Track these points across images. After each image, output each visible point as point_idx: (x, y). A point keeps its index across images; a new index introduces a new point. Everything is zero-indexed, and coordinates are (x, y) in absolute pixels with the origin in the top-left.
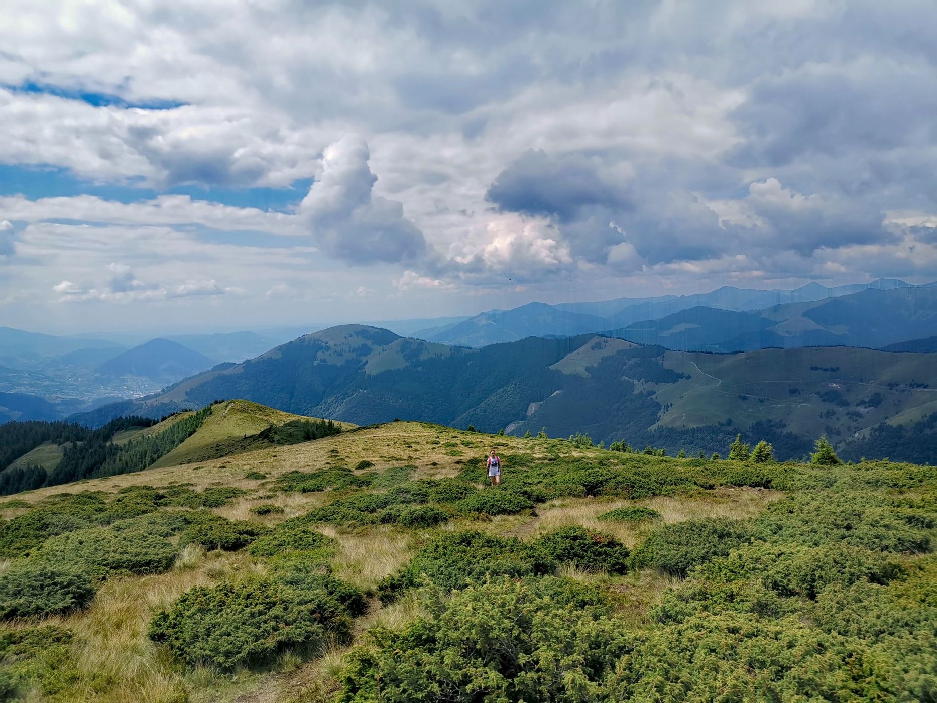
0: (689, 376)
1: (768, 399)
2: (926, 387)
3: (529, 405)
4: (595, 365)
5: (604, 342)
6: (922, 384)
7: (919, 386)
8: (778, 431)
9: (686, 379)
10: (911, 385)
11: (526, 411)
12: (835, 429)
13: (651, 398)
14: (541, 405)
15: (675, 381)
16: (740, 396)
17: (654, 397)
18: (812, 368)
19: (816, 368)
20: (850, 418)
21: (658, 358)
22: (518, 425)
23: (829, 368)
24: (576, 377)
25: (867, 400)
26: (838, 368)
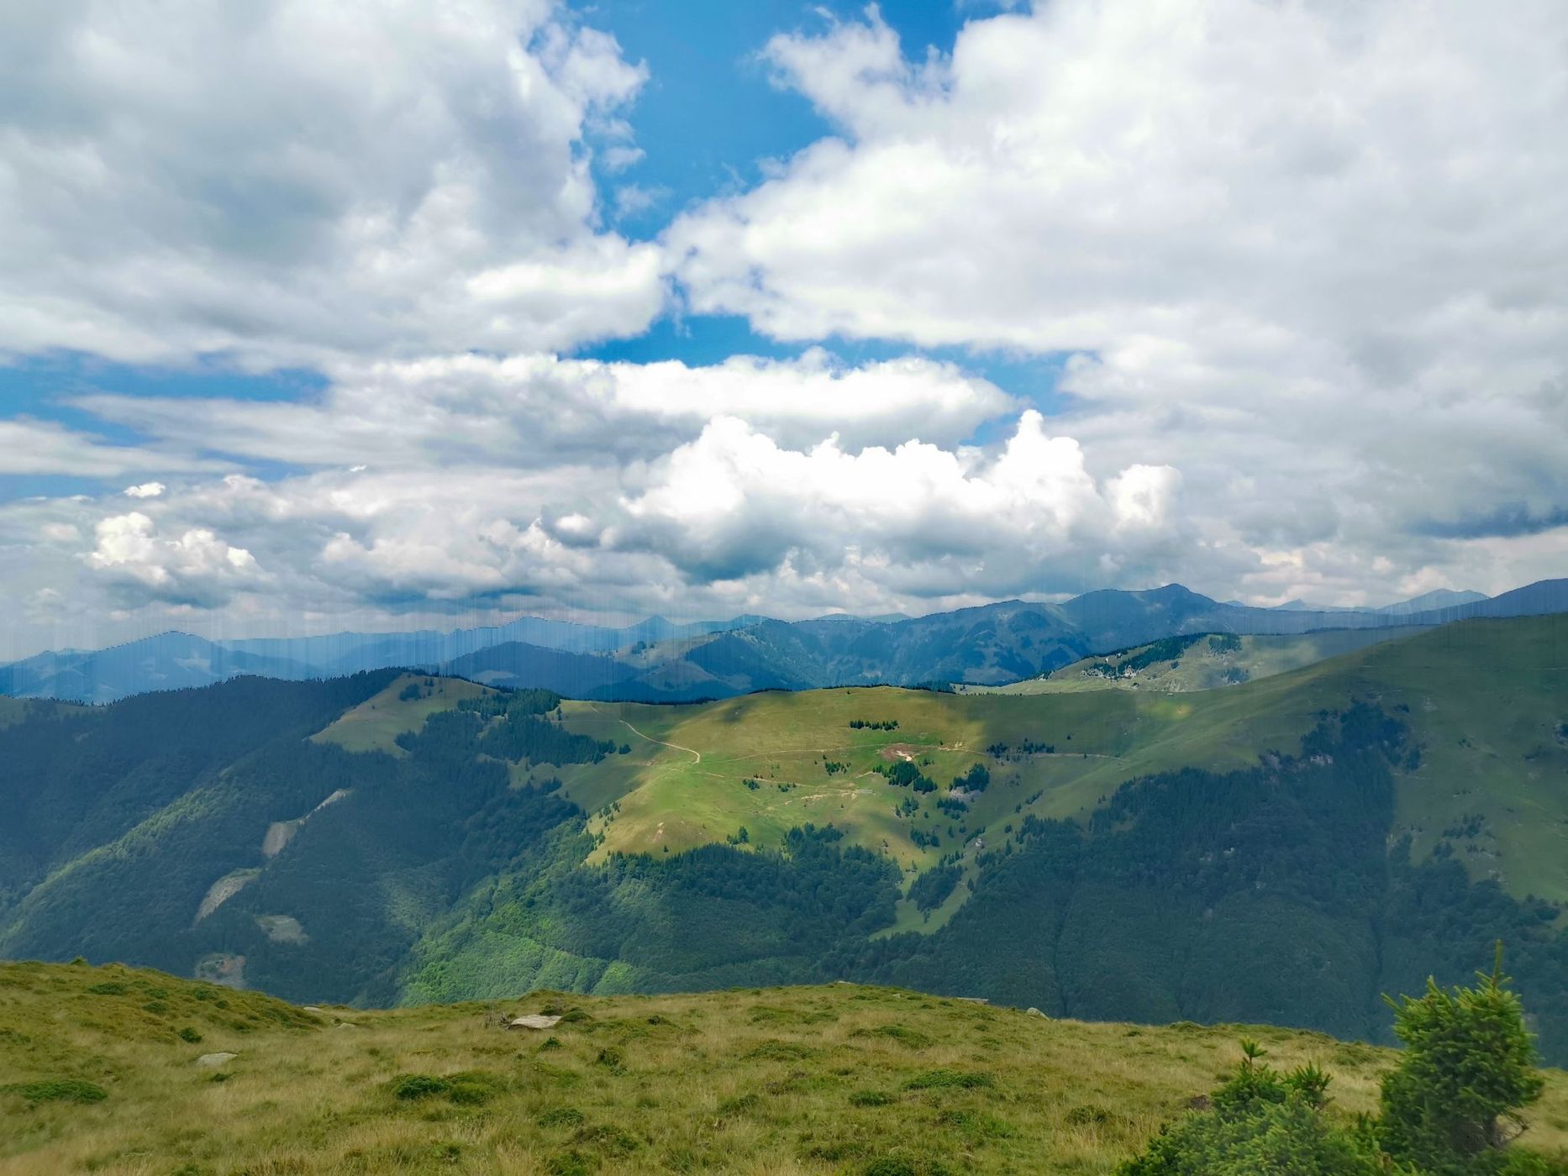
0: (627, 746)
1: (795, 786)
2: (1050, 750)
3: (266, 828)
4: (417, 731)
5: (426, 684)
6: (1044, 746)
7: (1039, 749)
8: (832, 845)
9: (620, 753)
10: (1026, 749)
11: (261, 842)
12: (928, 835)
13: (557, 796)
14: (299, 827)
15: (598, 760)
16: (745, 782)
17: (560, 792)
18: (853, 725)
19: (860, 725)
20: (946, 813)
21: (549, 714)
22: (247, 878)
23: (881, 723)
24: (378, 759)
25: (965, 777)
26: (895, 724)
